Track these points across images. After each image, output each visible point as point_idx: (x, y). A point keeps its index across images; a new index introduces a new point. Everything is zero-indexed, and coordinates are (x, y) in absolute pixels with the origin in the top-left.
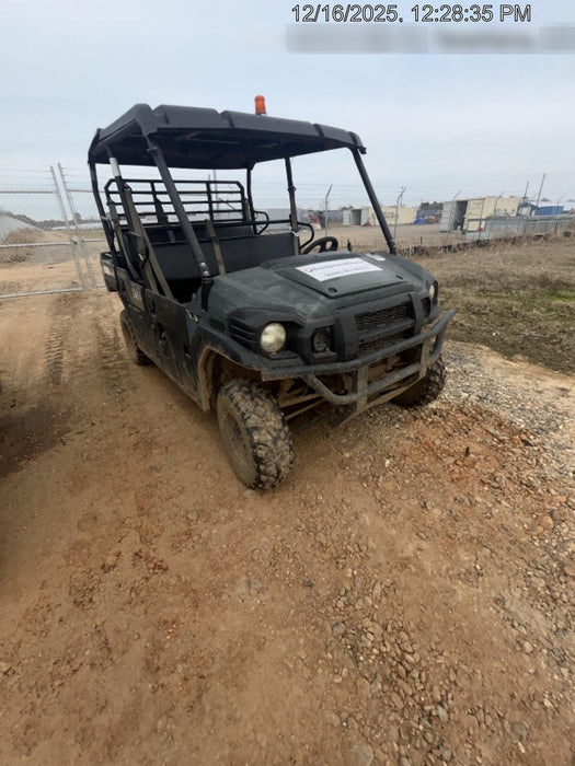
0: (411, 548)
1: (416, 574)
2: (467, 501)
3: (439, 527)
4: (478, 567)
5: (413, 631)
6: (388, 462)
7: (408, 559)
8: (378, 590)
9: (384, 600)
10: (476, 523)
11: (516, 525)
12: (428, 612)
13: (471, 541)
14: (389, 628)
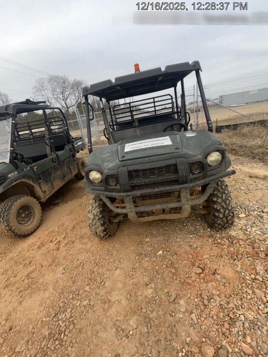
0: (117, 298)
1: (104, 309)
2: (173, 298)
3: (140, 298)
4: (131, 333)
5: (76, 329)
6: (161, 252)
7: (109, 301)
8: (85, 303)
9: (83, 308)
10: (161, 313)
11: (183, 334)
12: (89, 328)
13: (145, 318)
14: (72, 319)
